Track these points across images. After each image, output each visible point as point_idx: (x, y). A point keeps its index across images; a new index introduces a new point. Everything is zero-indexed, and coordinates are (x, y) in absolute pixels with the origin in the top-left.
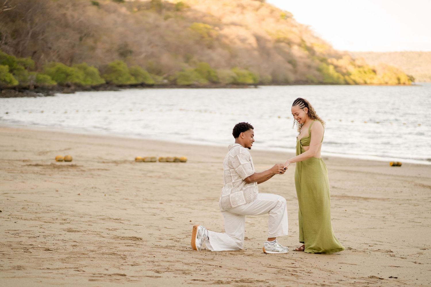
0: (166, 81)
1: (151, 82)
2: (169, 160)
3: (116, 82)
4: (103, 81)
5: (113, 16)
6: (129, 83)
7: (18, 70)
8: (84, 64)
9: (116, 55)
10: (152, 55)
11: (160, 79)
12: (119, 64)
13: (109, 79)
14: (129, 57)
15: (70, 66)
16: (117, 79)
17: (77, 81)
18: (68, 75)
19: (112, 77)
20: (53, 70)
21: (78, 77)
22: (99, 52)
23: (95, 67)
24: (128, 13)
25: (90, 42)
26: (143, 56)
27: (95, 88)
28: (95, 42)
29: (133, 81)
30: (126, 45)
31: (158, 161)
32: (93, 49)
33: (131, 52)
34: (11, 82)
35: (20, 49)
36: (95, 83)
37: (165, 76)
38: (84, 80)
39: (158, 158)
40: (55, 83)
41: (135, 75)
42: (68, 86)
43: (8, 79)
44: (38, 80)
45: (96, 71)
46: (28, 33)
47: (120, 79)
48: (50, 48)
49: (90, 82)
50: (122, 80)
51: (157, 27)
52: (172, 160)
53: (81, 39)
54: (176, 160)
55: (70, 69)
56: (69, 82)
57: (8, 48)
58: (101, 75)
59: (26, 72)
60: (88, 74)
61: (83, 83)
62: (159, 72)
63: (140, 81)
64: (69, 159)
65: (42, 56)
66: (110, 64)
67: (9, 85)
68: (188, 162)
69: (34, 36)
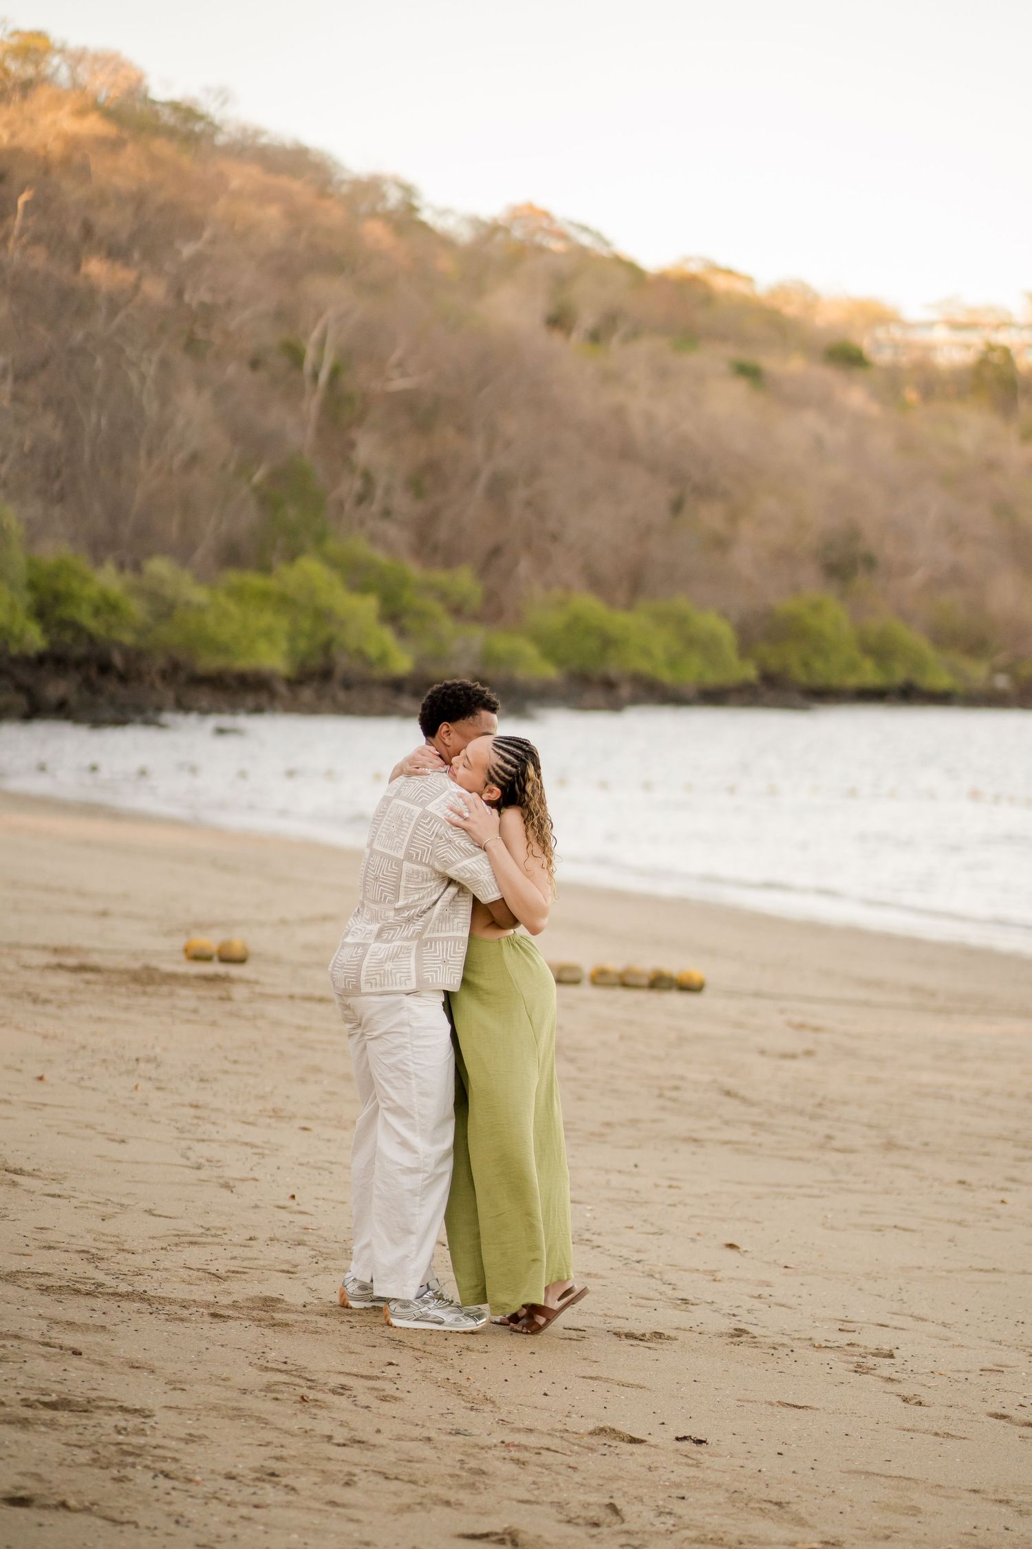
0: (1002, 682)
1: (941, 680)
2: (630, 980)
3: (799, 674)
4: (749, 672)
5: (810, 420)
6: (852, 681)
7: (421, 615)
8: (681, 602)
9: (810, 575)
10: (956, 577)
11: (978, 673)
12: (817, 608)
13: (774, 664)
14: (861, 580)
15: (629, 607)
16: (806, 665)
17: (643, 665)
18: (608, 642)
19: (791, 660)
20: (553, 620)
21: (646, 652)
22: (743, 558)
23: (724, 615)
24: (874, 409)
25: (711, 516)
26: (918, 578)
27: (714, 697)
28: (733, 518)
29: (870, 675)
30: (854, 535)
31: (586, 983)
32: (721, 544)
33: (870, 562)
34: (383, 658)
35: (442, 533)
36: (712, 678)
37: (1002, 658)
38: (673, 663)
39: (588, 968)
40: (549, 672)
41: (880, 651)
42: (609, 685)
43: (372, 650)
44: (488, 657)
45: (725, 632)
46: (475, 476)
47: (818, 665)
48: (555, 538)
49: (694, 672)
50: (826, 672)
51: (992, 465)
52: (645, 981)
53: (677, 507)
54: (659, 982)
55: (620, 621)
56: (613, 669)
57: (392, 531)
58: (745, 648)
59: (447, 625)
60: (694, 642)
61: (666, 676)
62: (976, 646)
63: (900, 674)
64: (236, 950)
65: (524, 567)
66: (785, 604)
67: (378, 673)
68: (707, 992)
69: (498, 489)
